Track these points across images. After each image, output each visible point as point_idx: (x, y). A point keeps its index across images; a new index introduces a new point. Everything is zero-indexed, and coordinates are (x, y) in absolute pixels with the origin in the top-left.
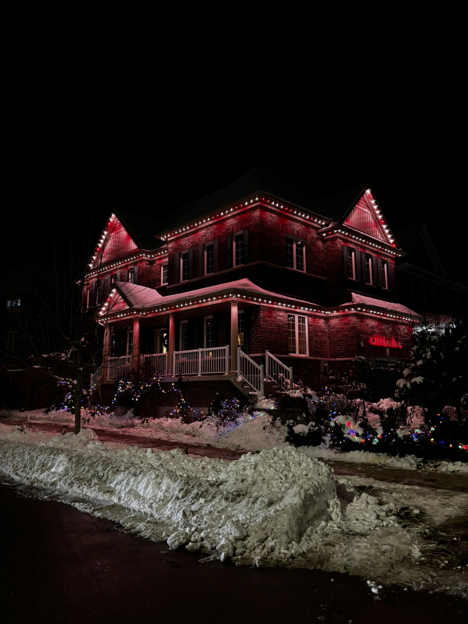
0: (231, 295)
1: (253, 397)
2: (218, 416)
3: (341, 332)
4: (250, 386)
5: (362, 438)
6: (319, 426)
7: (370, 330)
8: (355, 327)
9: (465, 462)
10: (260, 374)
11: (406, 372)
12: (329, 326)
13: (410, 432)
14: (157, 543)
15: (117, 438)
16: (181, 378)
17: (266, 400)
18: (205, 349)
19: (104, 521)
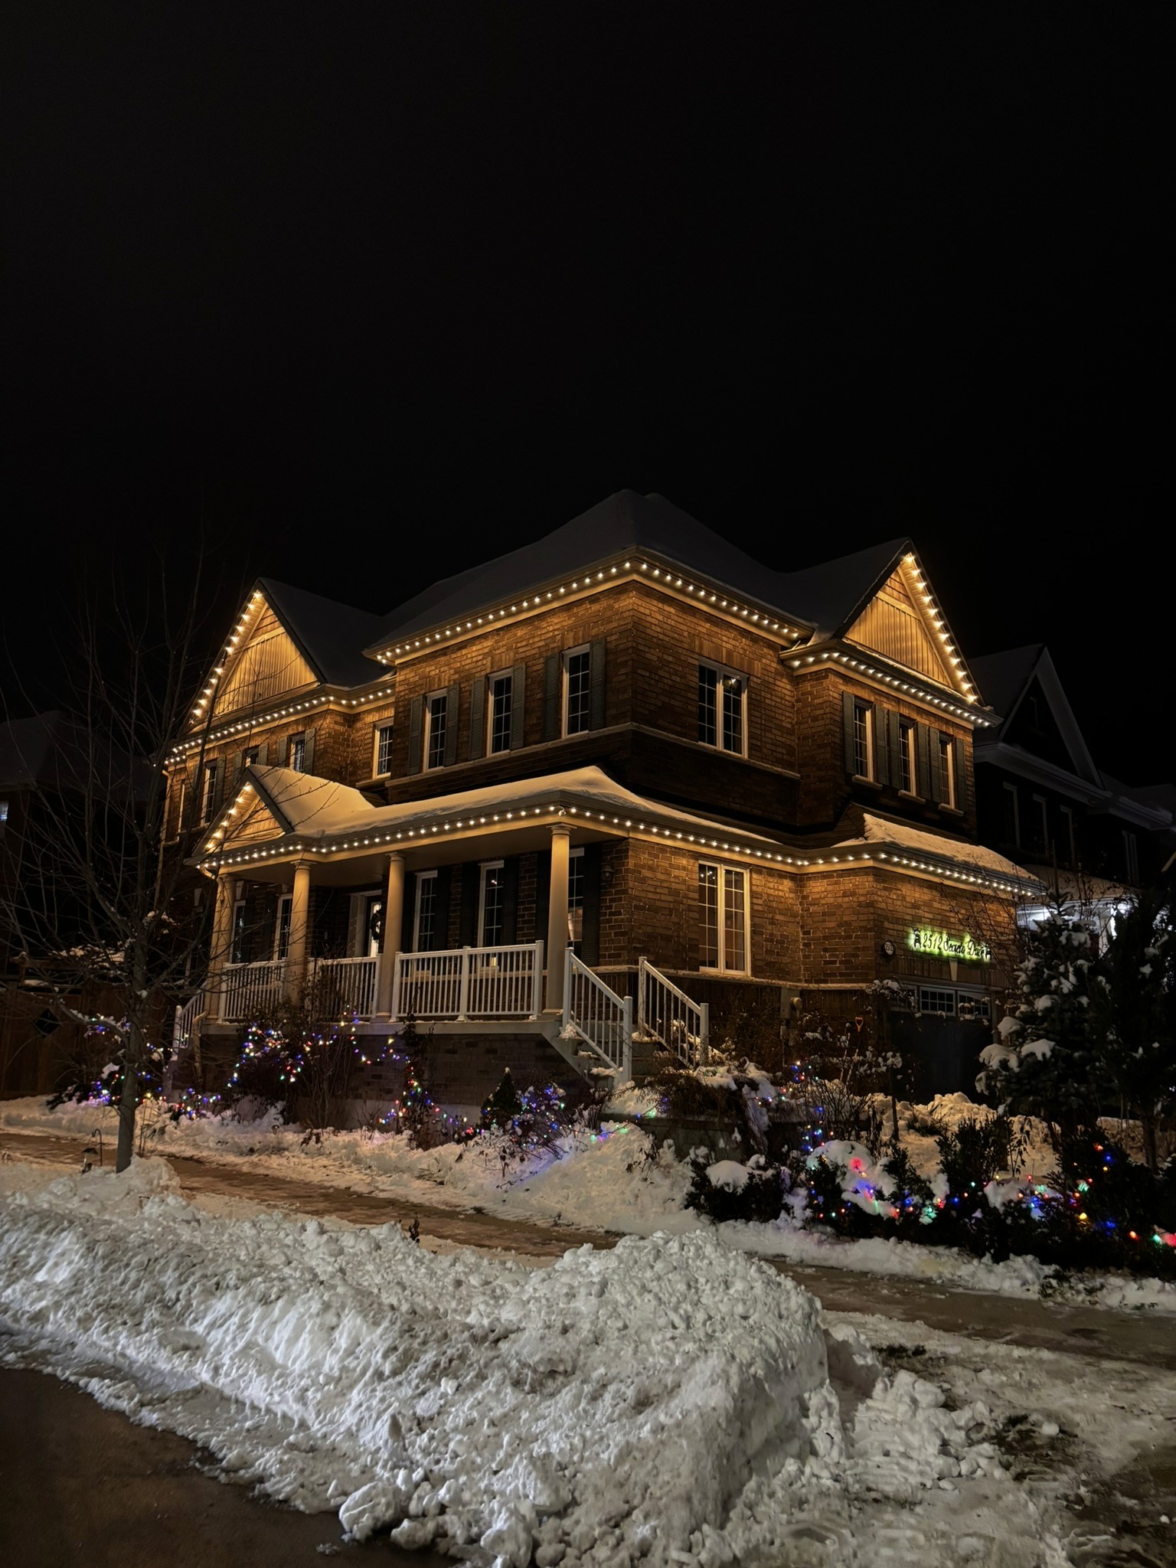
0: (552, 809)
1: (601, 1083)
2: (505, 1132)
3: (834, 914)
4: (595, 1052)
5: (893, 1203)
6: (776, 1168)
7: (909, 911)
8: (871, 904)
9: (1169, 1282)
10: (622, 1019)
11: (1006, 1026)
12: (805, 897)
13: (1022, 1192)
14: (311, 1516)
15: (235, 1182)
16: (414, 1026)
17: (637, 1092)
18: (480, 950)
19: (165, 1437)
